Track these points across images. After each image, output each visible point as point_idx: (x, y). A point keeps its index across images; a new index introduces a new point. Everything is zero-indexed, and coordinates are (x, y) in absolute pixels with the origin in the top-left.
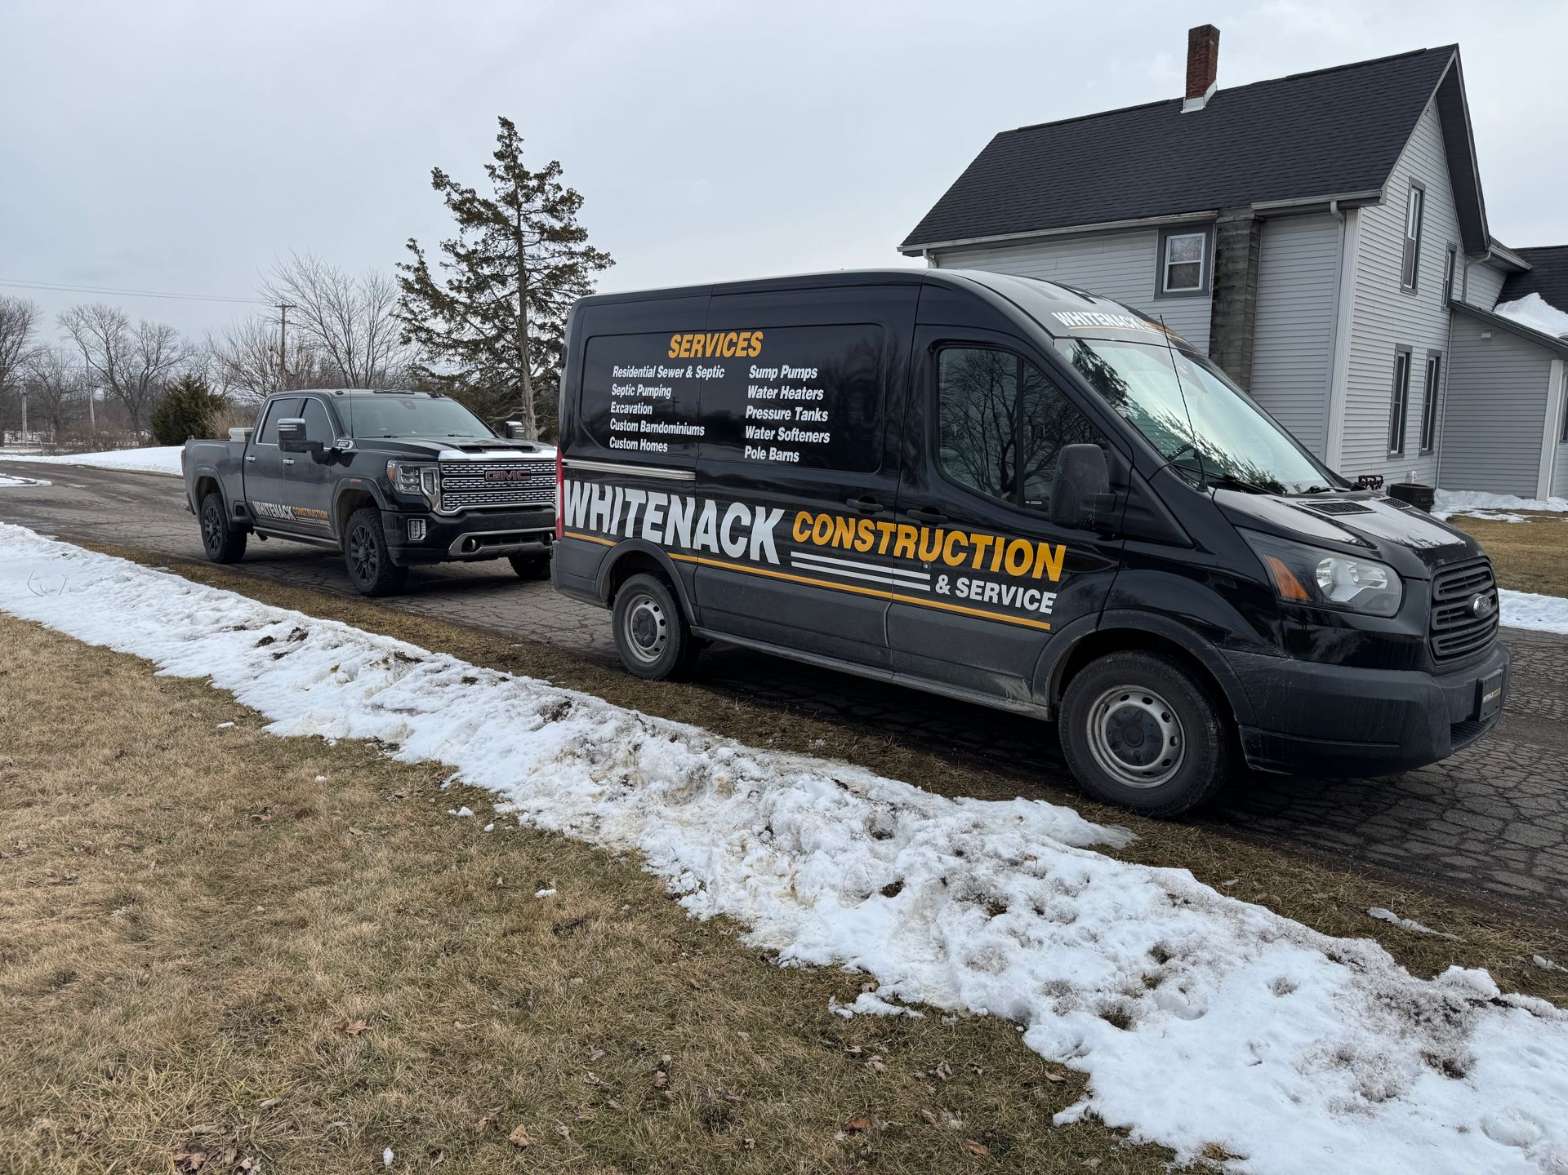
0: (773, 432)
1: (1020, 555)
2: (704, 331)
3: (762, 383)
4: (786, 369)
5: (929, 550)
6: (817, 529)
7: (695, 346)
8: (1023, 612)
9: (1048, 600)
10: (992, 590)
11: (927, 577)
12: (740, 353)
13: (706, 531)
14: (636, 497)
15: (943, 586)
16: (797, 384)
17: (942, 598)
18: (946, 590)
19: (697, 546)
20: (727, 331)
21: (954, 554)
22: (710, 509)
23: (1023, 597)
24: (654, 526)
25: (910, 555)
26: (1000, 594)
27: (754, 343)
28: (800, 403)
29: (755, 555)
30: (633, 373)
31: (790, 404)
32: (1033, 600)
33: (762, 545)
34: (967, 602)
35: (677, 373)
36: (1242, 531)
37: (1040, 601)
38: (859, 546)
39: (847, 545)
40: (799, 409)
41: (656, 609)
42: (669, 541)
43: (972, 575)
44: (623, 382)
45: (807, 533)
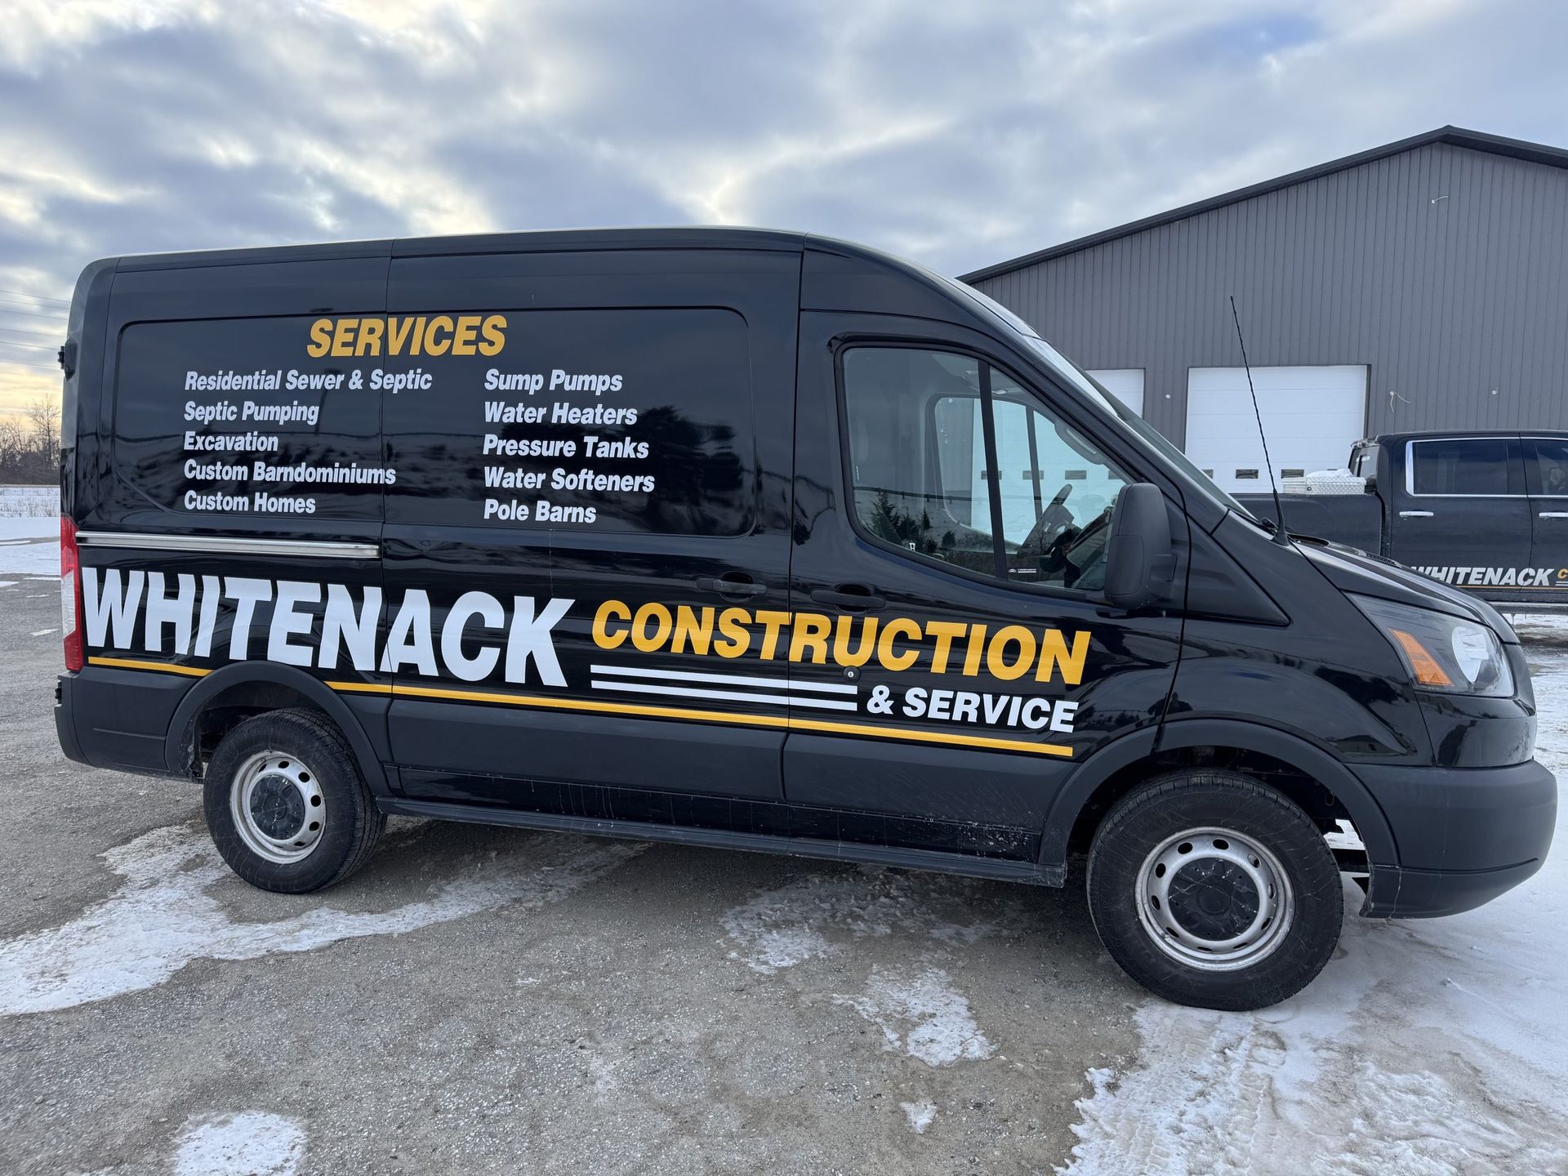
0: (542, 477)
1: (1012, 650)
2: (384, 314)
3: (512, 398)
4: (558, 377)
5: (853, 648)
6: (638, 628)
7: (364, 338)
8: (1020, 730)
9: (1062, 714)
10: (966, 704)
11: (852, 690)
12: (460, 350)
13: (410, 640)
14: (248, 592)
15: (880, 701)
16: (583, 399)
17: (880, 719)
18: (886, 708)
19: (389, 665)
20: (431, 314)
21: (898, 652)
22: (416, 605)
23: (1021, 711)
24: (294, 639)
25: (819, 658)
26: (981, 709)
27: (488, 332)
28: (593, 430)
29: (515, 673)
30: (231, 382)
31: (574, 432)
32: (1037, 713)
33: (530, 659)
34: (924, 722)
35: (333, 382)
36: (1354, 598)
37: (1049, 715)
38: (722, 648)
39: (701, 649)
40: (590, 440)
41: (304, 777)
42: (328, 660)
43: (932, 683)
44: (206, 398)
45: (621, 635)
